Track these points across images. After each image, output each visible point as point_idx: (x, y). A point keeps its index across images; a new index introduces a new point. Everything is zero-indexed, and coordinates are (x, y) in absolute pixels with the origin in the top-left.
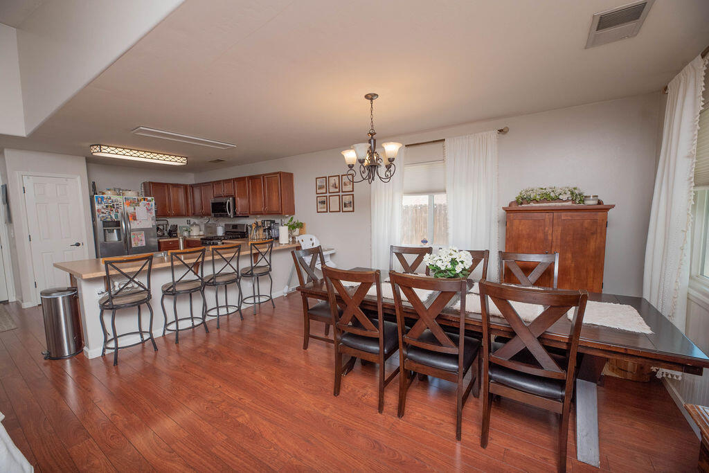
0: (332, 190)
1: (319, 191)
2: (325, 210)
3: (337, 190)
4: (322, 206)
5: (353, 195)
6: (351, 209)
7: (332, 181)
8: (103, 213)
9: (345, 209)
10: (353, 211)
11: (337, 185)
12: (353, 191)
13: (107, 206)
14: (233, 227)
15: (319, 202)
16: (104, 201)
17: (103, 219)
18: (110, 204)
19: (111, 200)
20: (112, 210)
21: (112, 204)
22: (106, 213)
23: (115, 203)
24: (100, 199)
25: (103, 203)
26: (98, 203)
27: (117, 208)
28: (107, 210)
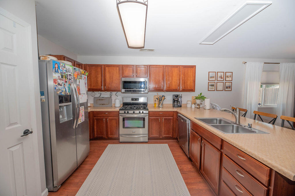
0: (219, 79)
1: (210, 79)
2: (214, 89)
3: (223, 79)
4: (212, 87)
5: (232, 82)
6: (230, 89)
7: (219, 74)
8: (59, 84)
9: (226, 89)
10: (231, 91)
11: (222, 76)
12: (232, 80)
13: (62, 77)
14: (132, 99)
15: (210, 85)
16: (61, 69)
17: (59, 93)
18: (65, 73)
19: (65, 69)
20: (66, 82)
21: (66, 73)
22: (61, 85)
23: (69, 73)
24: (56, 66)
25: (60, 72)
26: (55, 72)
27: (70, 79)
28: (62, 81)
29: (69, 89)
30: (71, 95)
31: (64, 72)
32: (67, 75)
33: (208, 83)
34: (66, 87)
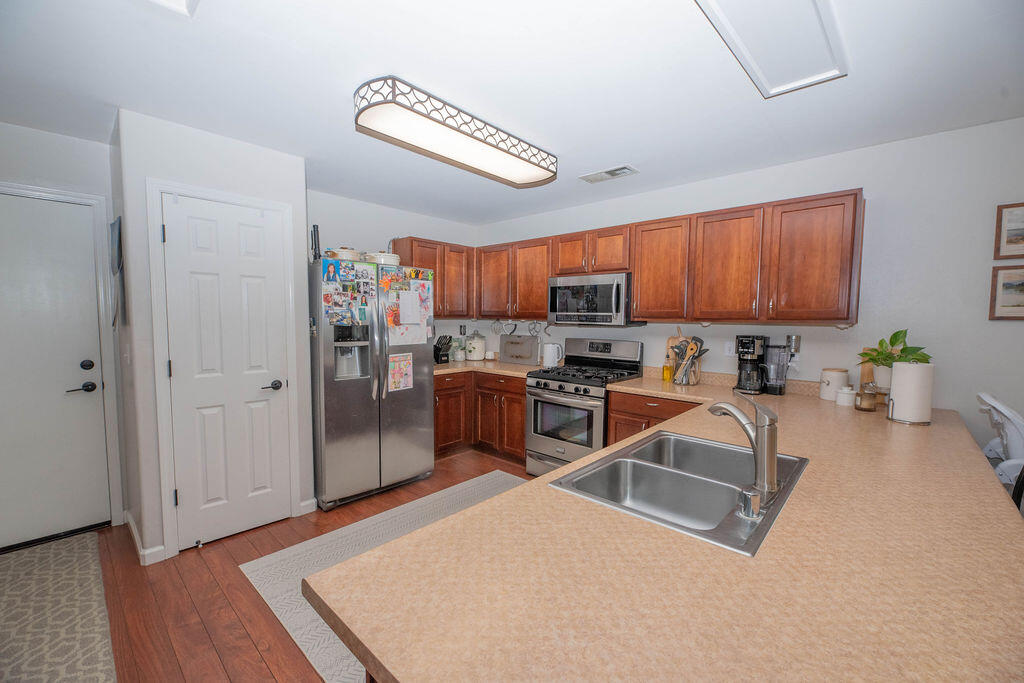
1: (1005, 247)
8: (336, 304)
13: (345, 288)
14: (593, 346)
15: (1007, 286)
16: (341, 273)
17: (335, 320)
18: (352, 281)
19: (354, 272)
20: (355, 298)
21: (356, 281)
22: (341, 306)
23: (362, 281)
24: (331, 269)
25: (338, 280)
26: (328, 279)
27: (365, 292)
28: (344, 298)
29: (362, 312)
30: (367, 327)
31: (351, 278)
32: (358, 283)
33: (995, 276)
34: (353, 309)
